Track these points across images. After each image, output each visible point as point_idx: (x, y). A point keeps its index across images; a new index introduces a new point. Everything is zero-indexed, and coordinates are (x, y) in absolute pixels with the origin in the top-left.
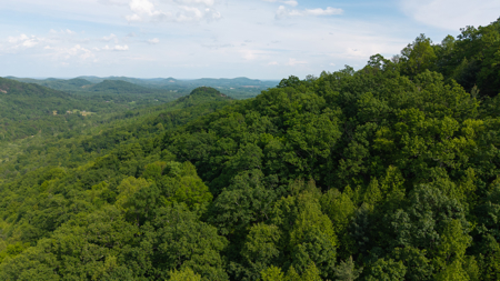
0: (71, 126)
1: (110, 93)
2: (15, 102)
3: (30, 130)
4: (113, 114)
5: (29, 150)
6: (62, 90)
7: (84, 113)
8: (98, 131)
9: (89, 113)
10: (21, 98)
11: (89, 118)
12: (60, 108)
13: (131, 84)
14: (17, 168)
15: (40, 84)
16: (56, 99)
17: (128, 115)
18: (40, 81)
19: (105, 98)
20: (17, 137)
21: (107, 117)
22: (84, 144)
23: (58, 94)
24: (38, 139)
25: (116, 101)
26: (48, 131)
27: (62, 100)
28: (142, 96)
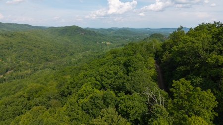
0: (101, 48)
1: (120, 35)
2: (86, 38)
3: (87, 49)
4: (118, 44)
5: (84, 57)
6: (103, 33)
7: (108, 43)
9: (110, 43)
10: (88, 36)
11: (109, 45)
12: (100, 41)
13: (129, 31)
15: (95, 31)
19: (117, 37)
20: (83, 51)
21: (116, 45)
23: (102, 35)
24: (89, 52)
25: (121, 39)
27: (101, 38)
28: (133, 36)
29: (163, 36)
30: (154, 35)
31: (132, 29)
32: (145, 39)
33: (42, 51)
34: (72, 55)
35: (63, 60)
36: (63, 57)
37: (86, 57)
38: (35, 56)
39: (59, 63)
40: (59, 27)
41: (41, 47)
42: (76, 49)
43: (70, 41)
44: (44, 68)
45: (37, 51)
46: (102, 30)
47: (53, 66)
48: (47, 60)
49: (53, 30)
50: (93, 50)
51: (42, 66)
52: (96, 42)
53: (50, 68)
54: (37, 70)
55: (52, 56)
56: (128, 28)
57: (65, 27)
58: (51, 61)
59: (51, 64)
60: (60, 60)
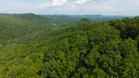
0: (50, 28)
1: (62, 19)
2: (39, 21)
3: (41, 29)
4: (61, 25)
5: (39, 34)
6: (50, 18)
7: (54, 25)
8: (56, 29)
9: (55, 25)
10: (41, 20)
11: (55, 26)
12: (49, 23)
13: (67, 17)
14: (35, 39)
17: (64, 26)
18: (46, 15)
19: (60, 21)
20: (38, 30)
21: (60, 26)
24: (42, 31)
25: (62, 22)
27: (50, 21)
28: (69, 20)
29: (89, 20)
30: (84, 19)
31: (68, 15)
32: (78, 22)
33: (9, 31)
34: (30, 33)
35: (25, 36)
36: (24, 34)
37: (41, 34)
38: (4, 34)
39: (22, 39)
40: (20, 14)
41: (8, 28)
42: (33, 29)
43: (28, 23)
44: (12, 43)
45: (6, 31)
46: (49, 16)
47: (18, 41)
48: (13, 37)
49: (16, 16)
50: (45, 29)
51: (10, 41)
52: (46, 24)
53: (16, 42)
54: (6, 44)
55: (16, 34)
56: (66, 15)
57: (24, 14)
58: (16, 38)
59: (17, 40)
60: (23, 37)
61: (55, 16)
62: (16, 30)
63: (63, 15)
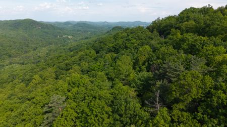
0: (64, 42)
1: (80, 28)
2: (44, 32)
3: (50, 43)
4: (81, 37)
5: (50, 51)
7: (69, 37)
8: (75, 44)
9: (72, 37)
10: (46, 30)
11: (71, 39)
12: (60, 34)
13: (88, 25)
14: (47, 57)
15: (52, 24)
16: (59, 31)
17: (87, 38)
18: (52, 23)
19: (78, 31)
20: (46, 46)
21: (79, 38)
22: (70, 49)
23: (60, 29)
24: (53, 47)
25: (82, 32)
26: (56, 44)
27: (61, 31)
28: (93, 30)
31: (90, 22)
32: (108, 32)
34: (35, 50)
35: (28, 55)
36: (26, 52)
39: (26, 58)
42: (38, 43)
43: (26, 36)
47: (22, 61)
48: (10, 56)
51: (7, 62)
52: (56, 36)
53: (18, 63)
55: (13, 51)
57: (15, 21)
58: (16, 57)
60: (25, 55)
61: (67, 23)
62: (11, 46)
63: (81, 21)
